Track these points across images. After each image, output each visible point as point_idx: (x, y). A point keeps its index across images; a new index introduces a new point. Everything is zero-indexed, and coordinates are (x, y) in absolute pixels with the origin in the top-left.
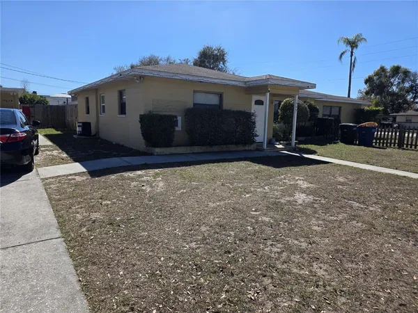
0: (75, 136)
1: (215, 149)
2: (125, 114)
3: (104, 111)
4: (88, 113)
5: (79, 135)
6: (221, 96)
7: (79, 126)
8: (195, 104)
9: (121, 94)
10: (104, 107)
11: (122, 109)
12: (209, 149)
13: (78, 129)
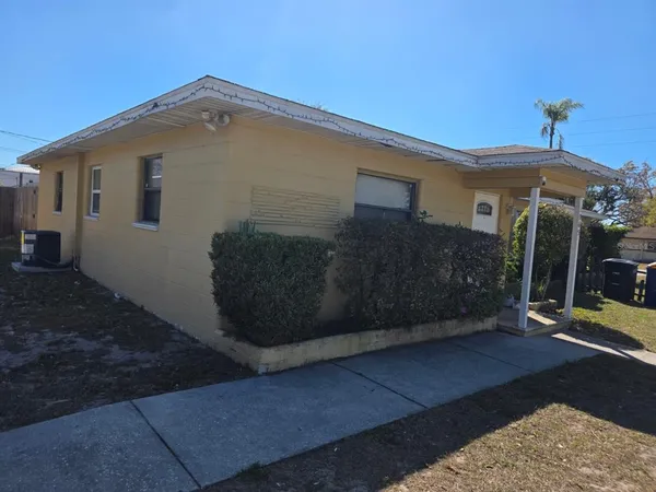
0: (16, 266)
1: (418, 334)
2: (156, 221)
3: (96, 207)
4: (59, 208)
5: (26, 263)
6: (413, 189)
7: (27, 242)
8: (357, 206)
9: (147, 166)
10: (97, 196)
11: (149, 208)
12: (405, 337)
13: (24, 249)
